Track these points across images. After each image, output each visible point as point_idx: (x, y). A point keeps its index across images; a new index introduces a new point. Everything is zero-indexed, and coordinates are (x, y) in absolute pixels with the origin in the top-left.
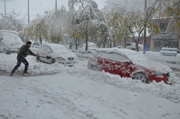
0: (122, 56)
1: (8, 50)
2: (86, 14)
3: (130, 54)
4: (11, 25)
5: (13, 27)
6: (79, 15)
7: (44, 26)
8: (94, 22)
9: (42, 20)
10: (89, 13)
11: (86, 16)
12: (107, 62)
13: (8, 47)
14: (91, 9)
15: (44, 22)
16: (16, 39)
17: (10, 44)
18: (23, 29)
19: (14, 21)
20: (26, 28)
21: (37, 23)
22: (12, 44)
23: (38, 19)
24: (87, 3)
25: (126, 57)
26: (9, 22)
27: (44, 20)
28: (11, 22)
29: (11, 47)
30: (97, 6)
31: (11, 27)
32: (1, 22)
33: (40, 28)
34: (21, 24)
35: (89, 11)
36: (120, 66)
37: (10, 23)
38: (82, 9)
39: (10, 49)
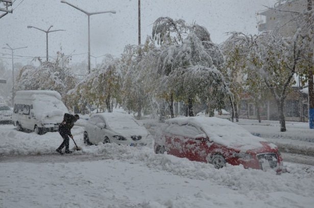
0: (197, 129)
1: (41, 126)
2: (183, 55)
3: (212, 125)
4: (55, 78)
5: (58, 82)
6: (171, 57)
7: (114, 79)
8: (195, 70)
9: (110, 67)
10: (188, 52)
11: (183, 58)
12: (177, 140)
13: (41, 121)
14: (193, 43)
15: (113, 70)
16: (55, 106)
17: (45, 115)
18: (77, 85)
19: (61, 70)
20: (80, 84)
21: (100, 73)
22: (48, 116)
23: (103, 66)
24: (188, 32)
25: (202, 130)
26: (51, 73)
27: (112, 67)
28: (55, 73)
29: (47, 121)
30: (208, 36)
31: (55, 82)
32: (38, 74)
33: (105, 83)
34: (73, 75)
35: (190, 49)
36: (193, 146)
37: (53, 76)
38: (180, 43)
39: (45, 124)
